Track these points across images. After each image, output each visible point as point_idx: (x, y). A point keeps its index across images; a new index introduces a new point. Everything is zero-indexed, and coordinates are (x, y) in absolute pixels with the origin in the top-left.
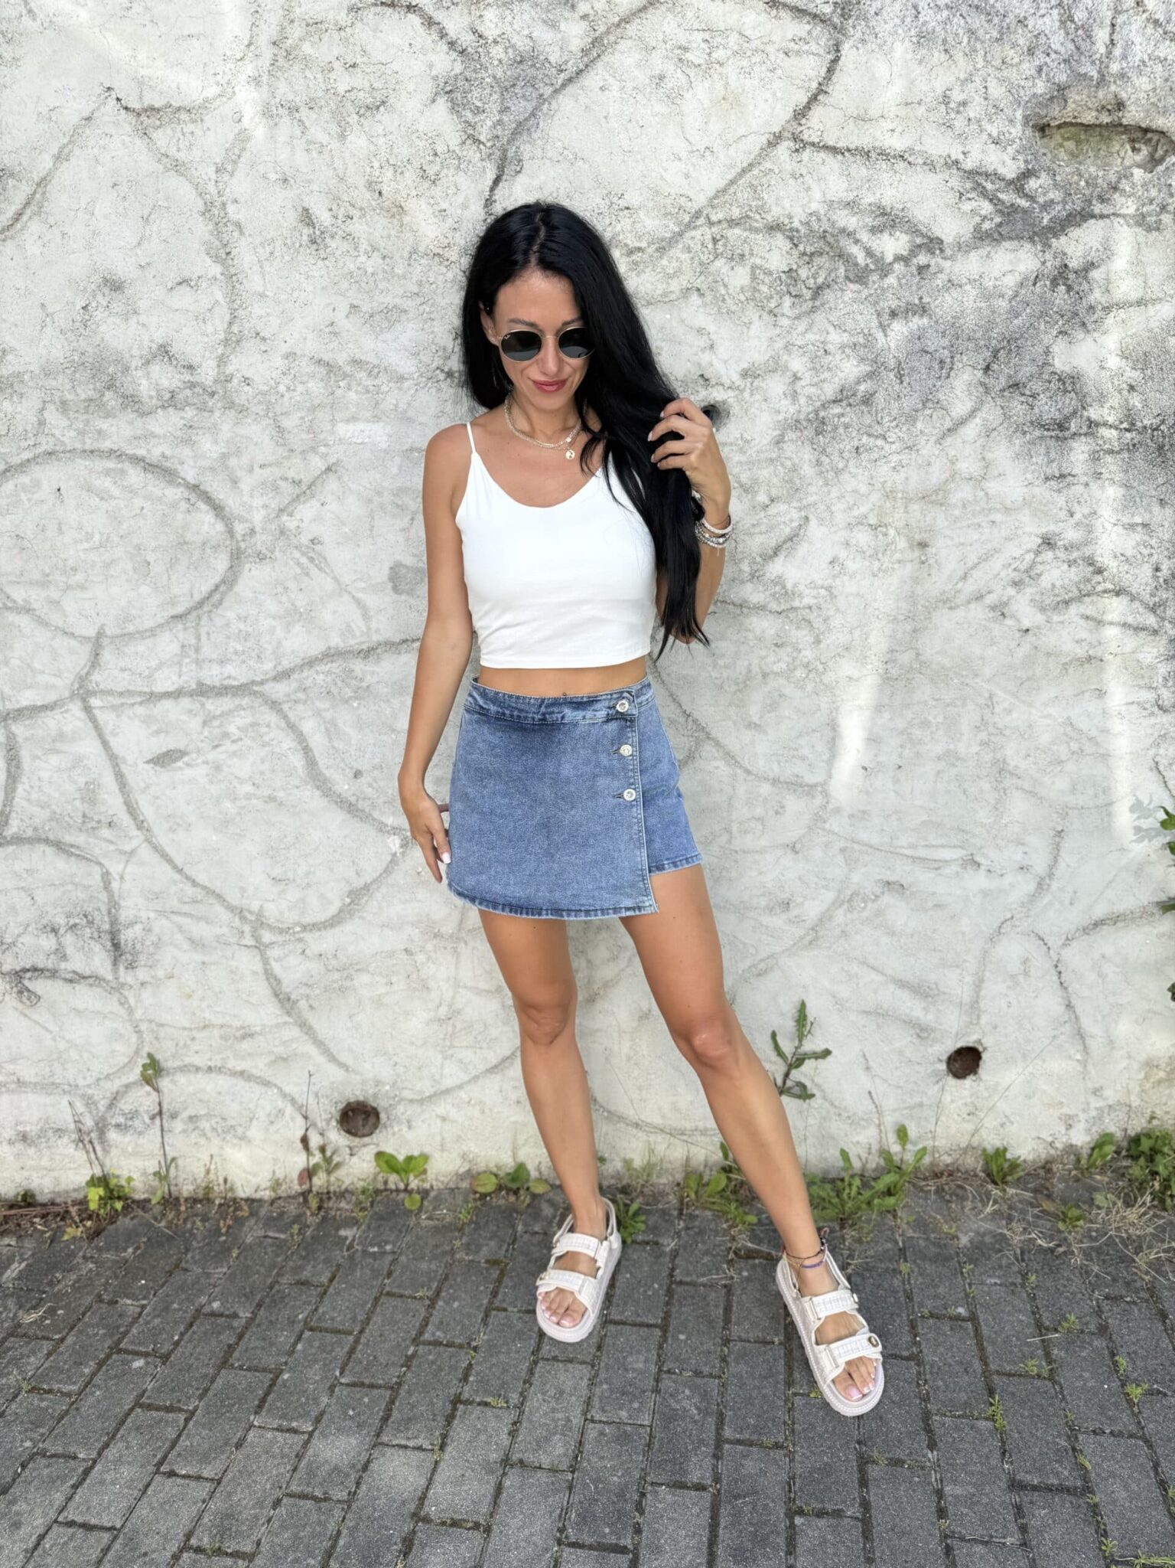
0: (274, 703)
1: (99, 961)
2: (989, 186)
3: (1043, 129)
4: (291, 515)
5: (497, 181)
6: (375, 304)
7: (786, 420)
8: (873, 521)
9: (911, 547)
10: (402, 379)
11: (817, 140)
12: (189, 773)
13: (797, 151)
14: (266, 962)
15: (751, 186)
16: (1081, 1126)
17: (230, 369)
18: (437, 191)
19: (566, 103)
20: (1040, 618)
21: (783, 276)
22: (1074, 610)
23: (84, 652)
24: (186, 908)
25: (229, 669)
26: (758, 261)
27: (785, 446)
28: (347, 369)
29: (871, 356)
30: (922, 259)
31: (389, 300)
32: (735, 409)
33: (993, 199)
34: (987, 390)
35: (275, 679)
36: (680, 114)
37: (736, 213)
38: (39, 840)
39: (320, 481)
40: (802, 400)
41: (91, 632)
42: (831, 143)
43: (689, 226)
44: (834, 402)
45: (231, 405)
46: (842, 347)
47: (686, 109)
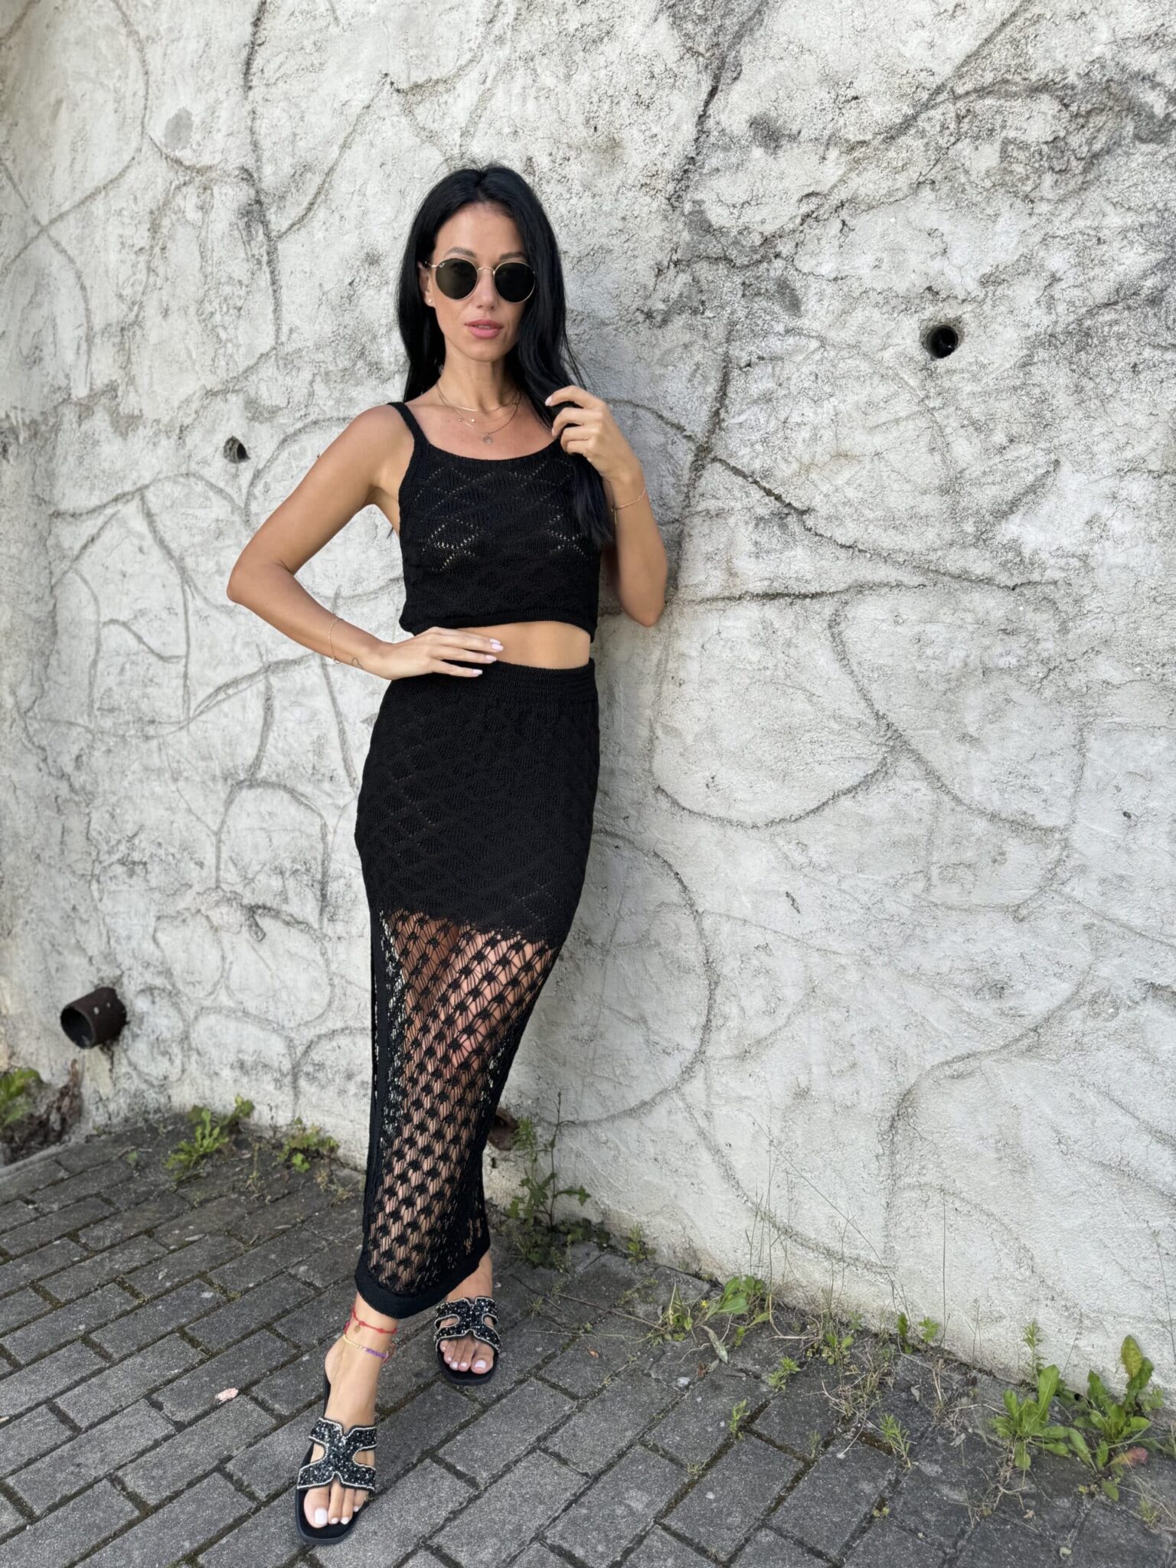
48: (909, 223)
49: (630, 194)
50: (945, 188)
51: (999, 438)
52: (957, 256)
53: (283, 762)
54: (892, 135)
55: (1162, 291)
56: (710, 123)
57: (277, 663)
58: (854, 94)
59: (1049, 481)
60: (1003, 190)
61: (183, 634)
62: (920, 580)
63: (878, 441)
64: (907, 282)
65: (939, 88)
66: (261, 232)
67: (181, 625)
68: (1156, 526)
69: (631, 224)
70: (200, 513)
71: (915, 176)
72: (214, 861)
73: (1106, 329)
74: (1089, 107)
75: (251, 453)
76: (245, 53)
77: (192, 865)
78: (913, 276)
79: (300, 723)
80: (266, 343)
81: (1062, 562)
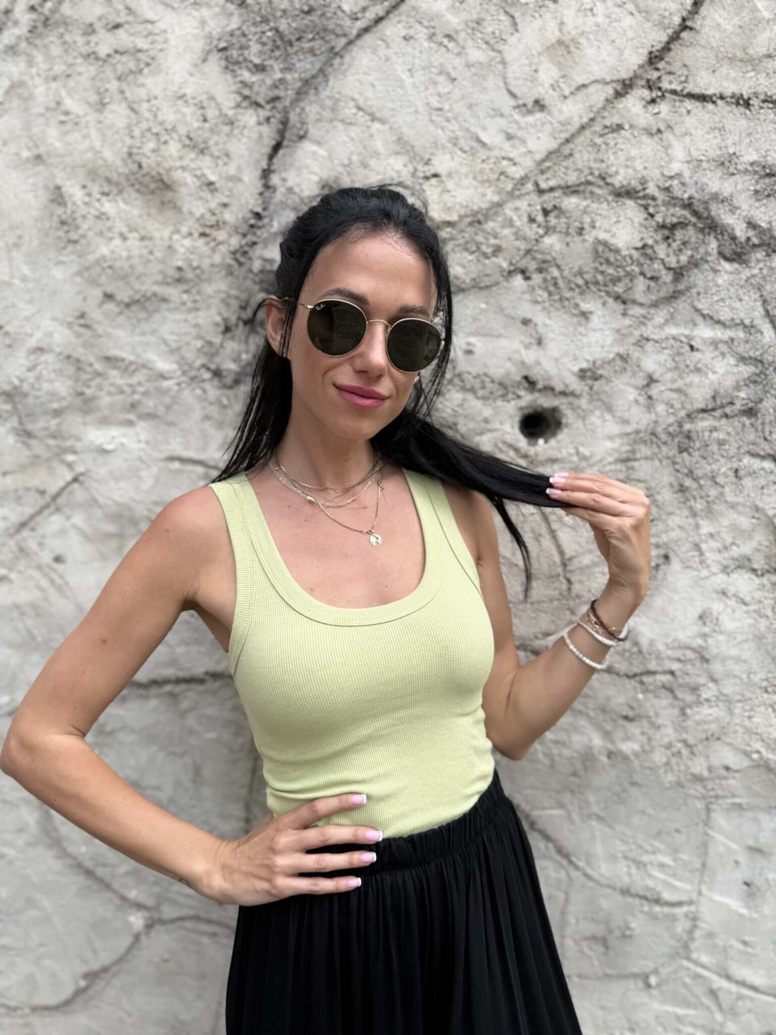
4: (33, 529)
5: (277, 148)
6: (130, 292)
7: (637, 432)
10: (163, 376)
11: (679, 88)
13: (653, 101)
15: (595, 144)
18: (206, 161)
21: (636, 254)
26: (602, 236)
27: (636, 464)
28: (98, 366)
29: (752, 354)
31: (149, 287)
32: (568, 416)
36: (503, 62)
37: (572, 178)
39: (65, 494)
40: (661, 408)
42: (697, 91)
43: (511, 195)
44: (704, 411)
46: (715, 344)
47: (508, 57)
48: (502, 310)
49: (187, 242)
50: (537, 278)
52: (554, 348)
54: (477, 219)
55: (756, 403)
56: (275, 180)
58: (433, 171)
59: (660, 574)
60: (593, 288)
64: (504, 368)
65: (522, 178)
68: (763, 624)
69: (190, 275)
71: (505, 265)
73: (707, 434)
74: (675, 220)
78: (509, 365)
81: (678, 654)
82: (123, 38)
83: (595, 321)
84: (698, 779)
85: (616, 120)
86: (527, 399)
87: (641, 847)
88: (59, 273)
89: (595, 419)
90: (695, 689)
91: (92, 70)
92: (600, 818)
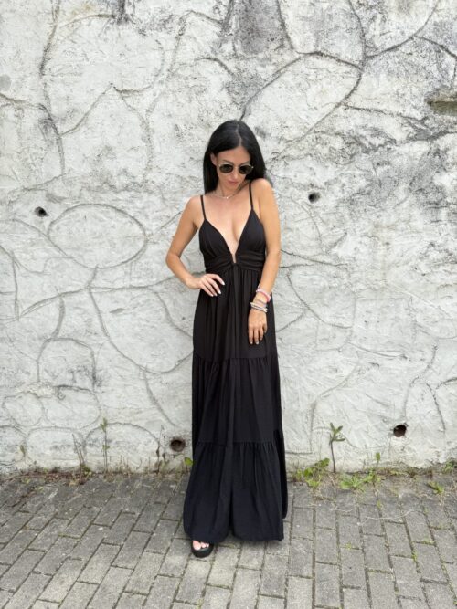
0: (156, 293)
1: (88, 383)
2: (412, 122)
3: (430, 103)
7: (340, 199)
8: (370, 234)
9: (383, 244)
11: (353, 106)
12: (124, 317)
13: (346, 109)
14: (147, 385)
15: (330, 120)
16: (443, 456)
17: (147, 178)
19: (267, 92)
20: (429, 271)
21: (341, 151)
22: (441, 268)
23: (91, 273)
24: (120, 365)
25: (141, 281)
26: (332, 146)
27: (339, 208)
28: (188, 179)
29: (370, 179)
30: (389, 146)
32: (322, 195)
33: (414, 127)
34: (411, 190)
35: (157, 284)
36: (306, 96)
37: (324, 129)
38: (69, 339)
40: (346, 193)
41: (93, 267)
42: (358, 107)
43: (308, 133)
44: (357, 193)
45: (147, 191)
46: (360, 175)
47: (308, 95)
48: (304, 165)
50: (314, 157)
51: (331, 226)
52: (318, 176)
53: (71, 330)
54: (299, 140)
55: (370, 191)
57: (66, 293)
58: (286, 126)
59: (345, 238)
60: (329, 160)
61: (14, 283)
62: (311, 263)
63: (298, 225)
64: (305, 181)
65: (311, 129)
66: (53, 130)
67: (12, 279)
70: (22, 236)
71: (306, 153)
72: (36, 372)
73: (358, 200)
74: (351, 142)
75: (50, 214)
76: (41, 61)
77: (23, 374)
79: (79, 315)
80: (57, 173)
81: (349, 259)
82: (197, 82)
83: (329, 168)
84: (353, 293)
85: (335, 113)
86: (311, 190)
87: (337, 313)
88: (176, 151)
89: (328, 196)
90: (353, 269)
91: (187, 90)
92: (327, 306)
